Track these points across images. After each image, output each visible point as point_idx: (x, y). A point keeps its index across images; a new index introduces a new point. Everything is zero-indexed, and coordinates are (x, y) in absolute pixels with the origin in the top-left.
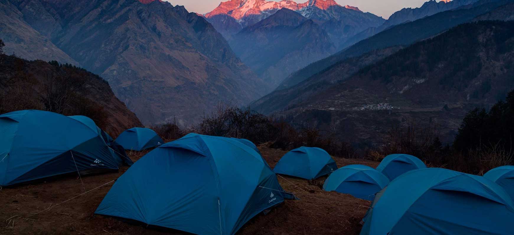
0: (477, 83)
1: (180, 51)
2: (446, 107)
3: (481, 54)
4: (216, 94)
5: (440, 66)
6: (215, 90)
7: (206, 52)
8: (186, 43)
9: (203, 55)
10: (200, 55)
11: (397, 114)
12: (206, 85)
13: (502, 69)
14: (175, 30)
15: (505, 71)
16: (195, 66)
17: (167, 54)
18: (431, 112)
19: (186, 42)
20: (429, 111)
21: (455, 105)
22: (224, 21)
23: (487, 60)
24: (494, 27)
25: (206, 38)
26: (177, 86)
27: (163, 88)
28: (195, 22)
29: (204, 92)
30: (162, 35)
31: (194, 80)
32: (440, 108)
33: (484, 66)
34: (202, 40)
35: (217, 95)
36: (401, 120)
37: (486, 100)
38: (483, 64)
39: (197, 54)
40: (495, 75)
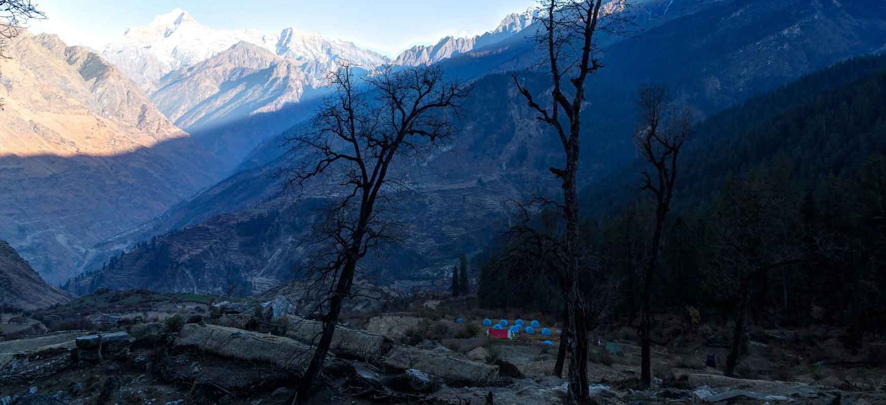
0: (512, 148)
1: (54, 113)
2: (480, 181)
3: (514, 112)
4: (130, 183)
5: (468, 128)
6: (129, 177)
7: (107, 113)
8: (67, 100)
9: (102, 119)
10: (98, 120)
11: (422, 194)
12: (112, 169)
13: (537, 129)
14: (42, 76)
15: (541, 131)
16: (87, 138)
17: (27, 119)
18: (463, 189)
19: (67, 97)
20: (461, 187)
21: (490, 177)
22: (136, 59)
23: (521, 119)
24: (524, 79)
25: (106, 88)
26: (51, 176)
27: (20, 181)
28: (82, 62)
29: (108, 182)
30: (15, 86)
31: (85, 162)
32: (474, 183)
33: (518, 126)
34: (98, 92)
35: (132, 185)
36: (428, 203)
37: (524, 168)
38: (517, 124)
39: (90, 117)
40: (530, 136)
